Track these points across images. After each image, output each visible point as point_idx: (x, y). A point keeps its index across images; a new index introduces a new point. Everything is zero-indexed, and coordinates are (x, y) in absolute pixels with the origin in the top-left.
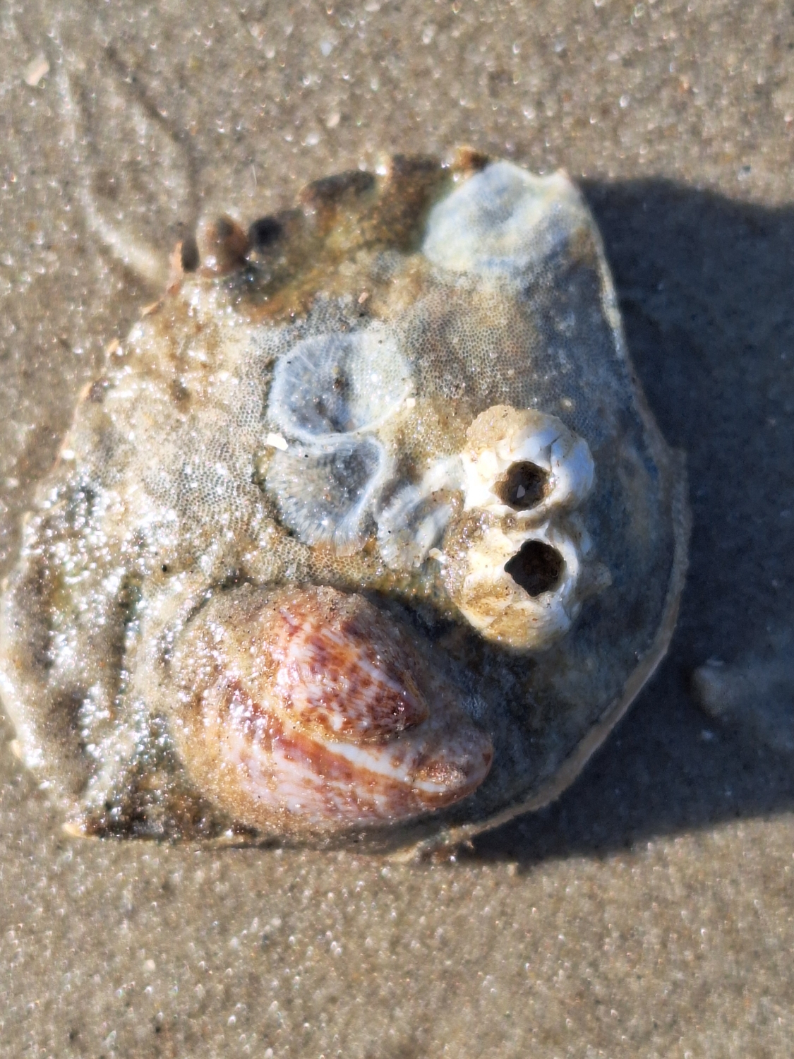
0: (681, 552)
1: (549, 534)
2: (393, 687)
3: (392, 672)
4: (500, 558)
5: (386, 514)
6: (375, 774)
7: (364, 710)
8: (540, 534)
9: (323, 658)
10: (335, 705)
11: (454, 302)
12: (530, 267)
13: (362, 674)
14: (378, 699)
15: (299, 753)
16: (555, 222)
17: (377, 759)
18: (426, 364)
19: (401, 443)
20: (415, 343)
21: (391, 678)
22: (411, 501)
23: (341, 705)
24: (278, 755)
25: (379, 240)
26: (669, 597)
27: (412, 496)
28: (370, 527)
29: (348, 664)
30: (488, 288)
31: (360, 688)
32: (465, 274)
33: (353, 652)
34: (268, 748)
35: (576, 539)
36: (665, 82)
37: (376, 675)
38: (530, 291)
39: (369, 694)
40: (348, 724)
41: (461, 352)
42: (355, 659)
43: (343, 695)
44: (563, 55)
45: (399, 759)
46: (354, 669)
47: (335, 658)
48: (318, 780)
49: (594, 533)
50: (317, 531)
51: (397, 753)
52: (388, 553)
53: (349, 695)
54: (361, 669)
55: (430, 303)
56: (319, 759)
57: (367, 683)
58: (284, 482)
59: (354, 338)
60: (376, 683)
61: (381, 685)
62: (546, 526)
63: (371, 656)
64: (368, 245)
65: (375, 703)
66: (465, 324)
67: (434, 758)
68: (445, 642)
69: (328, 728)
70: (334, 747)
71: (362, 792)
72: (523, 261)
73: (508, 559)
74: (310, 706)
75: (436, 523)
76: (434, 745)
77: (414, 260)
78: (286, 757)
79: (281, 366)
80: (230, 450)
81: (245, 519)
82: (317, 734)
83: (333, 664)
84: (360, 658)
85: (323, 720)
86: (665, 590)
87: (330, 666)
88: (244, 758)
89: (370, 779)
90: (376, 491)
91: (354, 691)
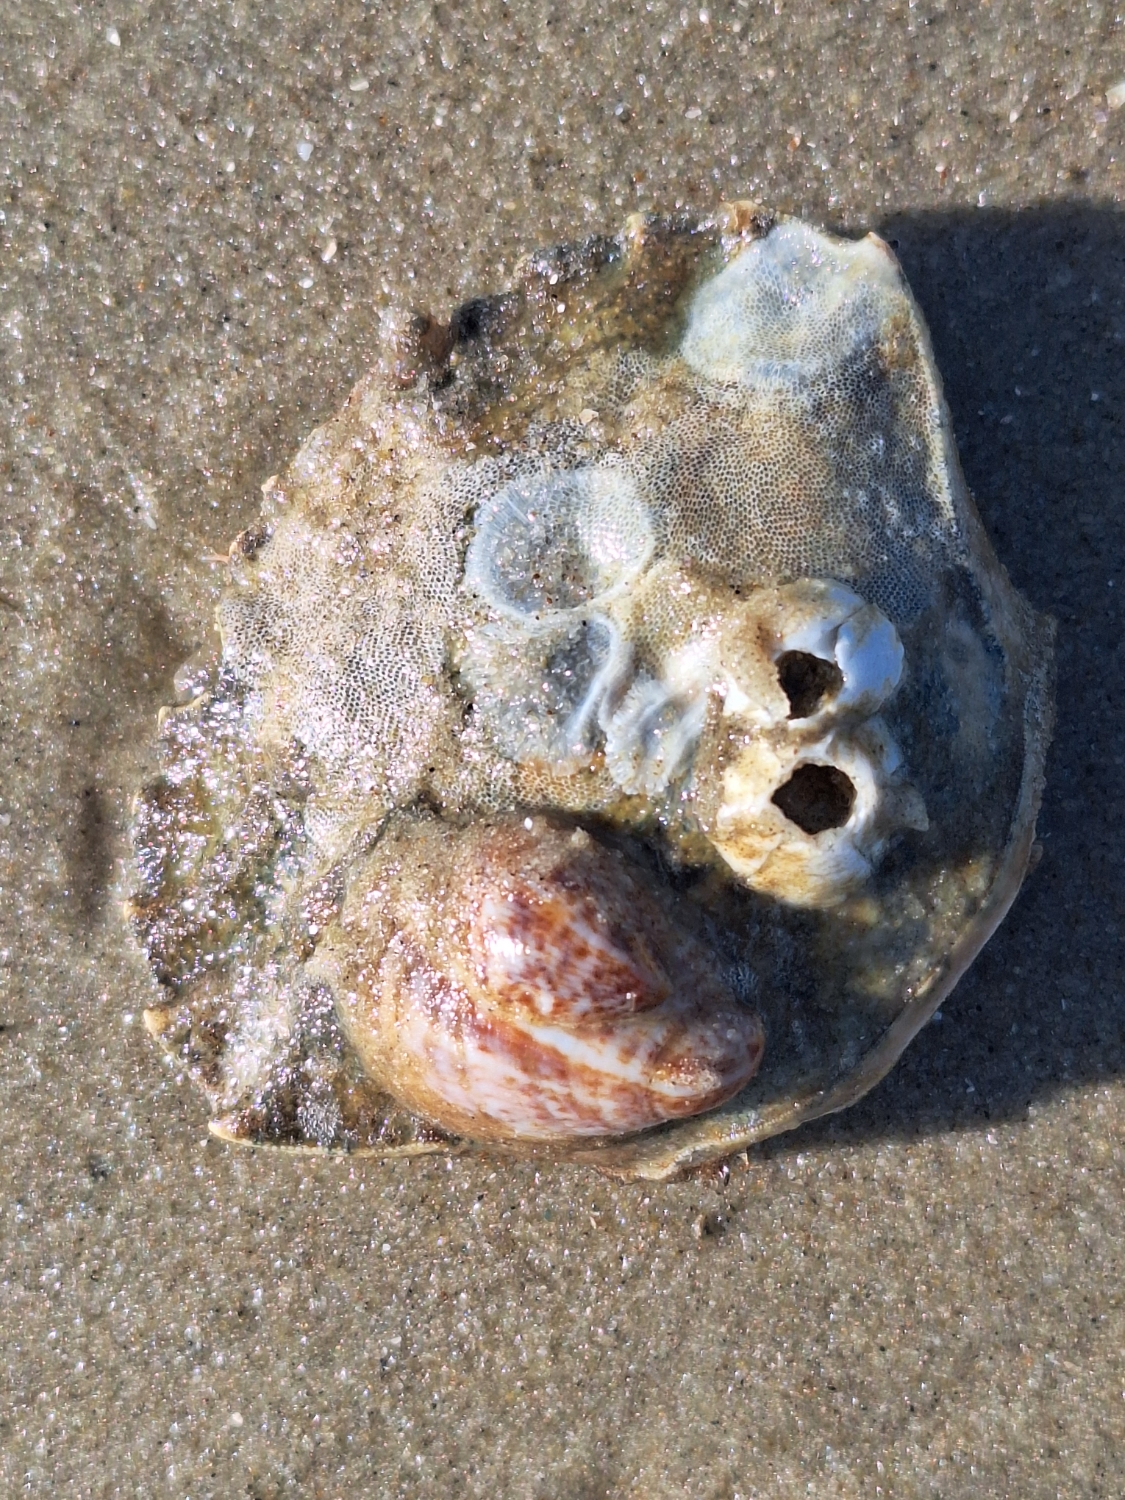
1: (832, 750)
2: (618, 957)
3: (618, 936)
4: (764, 783)
5: (619, 720)
6: (597, 1073)
7: (580, 988)
8: (819, 753)
9: (526, 919)
10: (540, 981)
11: (716, 426)
12: (822, 376)
13: (576, 942)
14: (598, 975)
15: (497, 1042)
16: (863, 309)
17: (600, 1052)
18: (675, 514)
19: (639, 620)
20: (660, 483)
21: (614, 945)
22: (651, 703)
23: (550, 982)
24: (470, 1043)
25: (622, 337)
27: (652, 695)
29: (558, 928)
30: (762, 406)
31: (573, 960)
32: (734, 386)
33: (566, 913)
34: (457, 1035)
35: (873, 753)
37: (595, 942)
38: (819, 410)
39: (586, 966)
40: (559, 1005)
41: (722, 496)
42: (567, 921)
43: (552, 968)
45: (629, 1053)
46: (566, 934)
47: (541, 919)
48: (523, 1079)
50: (528, 744)
51: (627, 1045)
53: (558, 968)
54: (574, 933)
55: (690, 428)
56: (522, 1050)
57: (582, 952)
58: (484, 676)
59: (581, 477)
60: (595, 952)
61: (601, 956)
62: (829, 739)
63: (588, 914)
64: (607, 344)
65: (593, 979)
66: (728, 457)
67: (678, 1050)
69: (534, 1011)
70: (543, 1036)
71: (581, 1094)
72: (812, 367)
73: (775, 786)
74: (510, 982)
75: (684, 733)
76: (675, 1035)
77: (670, 364)
78: (483, 1048)
79: (482, 518)
80: (414, 631)
82: (519, 1017)
83: (539, 927)
84: (573, 918)
85: (527, 1000)
87: (534, 930)
88: (429, 1045)
89: (594, 1081)
90: (604, 689)
91: (565, 964)
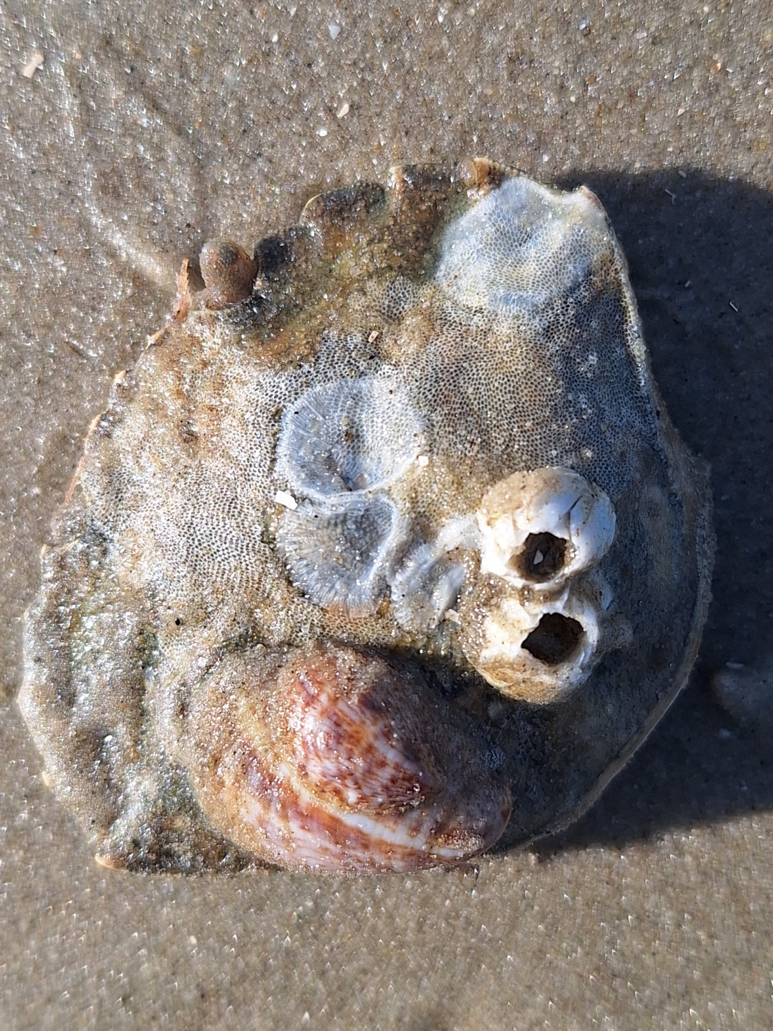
0: (704, 587)
1: (568, 605)
2: (409, 767)
3: (410, 751)
4: (517, 633)
5: (399, 577)
6: (391, 845)
7: (379, 790)
8: (559, 607)
9: (341, 734)
10: (349, 782)
11: (468, 344)
12: (549, 304)
13: (379, 756)
14: (393, 781)
15: (315, 825)
16: (578, 248)
17: (394, 831)
18: (440, 418)
19: (414, 501)
20: (428, 393)
21: (407, 758)
22: (425, 562)
23: (356, 783)
24: (294, 825)
25: (390, 268)
26: (691, 635)
27: (426, 556)
28: (383, 590)
29: (364, 744)
30: (504, 329)
31: (375, 770)
32: (480, 311)
33: (370, 730)
34: (285, 817)
35: (594, 598)
36: (696, 62)
37: (392, 756)
38: (548, 332)
39: (385, 775)
40: (362, 799)
41: (476, 403)
42: (371, 739)
43: (358, 775)
44: (587, 33)
45: (416, 829)
46: (370, 749)
47: (351, 737)
48: (336, 849)
49: (614, 584)
50: (330, 595)
51: (414, 824)
52: (403, 615)
53: (363, 774)
54: (376, 750)
55: (444, 344)
56: (334, 829)
57: (383, 764)
58: (295, 543)
59: (363, 384)
60: (392, 765)
61: (397, 767)
62: (565, 596)
63: (387, 735)
64: (378, 273)
65: (390, 784)
66: (480, 370)
67: (452, 825)
68: (461, 701)
69: (343, 800)
70: (351, 820)
71: (380, 860)
72: (541, 297)
73: (525, 636)
74: (325, 780)
75: (451, 584)
76: (451, 813)
77: (426, 291)
78: (303, 828)
79: (289, 416)
80: (239, 506)
81: (256, 578)
82: (331, 807)
83: (349, 743)
84: (376, 737)
85: (337, 792)
86: (688, 629)
87: (346, 745)
88: (262, 822)
89: (387, 848)
90: (388, 554)
91: (369, 772)
